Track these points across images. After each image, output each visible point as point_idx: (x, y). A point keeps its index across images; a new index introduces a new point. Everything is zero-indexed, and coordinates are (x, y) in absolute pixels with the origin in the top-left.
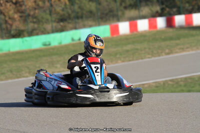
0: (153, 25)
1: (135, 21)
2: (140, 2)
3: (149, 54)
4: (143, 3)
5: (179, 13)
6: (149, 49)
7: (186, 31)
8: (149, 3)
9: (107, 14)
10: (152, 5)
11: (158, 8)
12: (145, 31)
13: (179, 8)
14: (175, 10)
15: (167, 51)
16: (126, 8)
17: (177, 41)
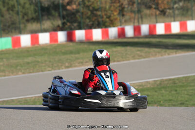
0: (54, 39)
1: (37, 34)
2: (42, 16)
3: (49, 67)
4: (45, 17)
5: (80, 28)
6: (50, 62)
7: (86, 46)
8: (51, 17)
9: (9, 27)
10: (54, 20)
11: (59, 22)
12: (46, 44)
13: (80, 23)
14: (75, 25)
15: (67, 64)
16: (28, 21)
17: (77, 56)
